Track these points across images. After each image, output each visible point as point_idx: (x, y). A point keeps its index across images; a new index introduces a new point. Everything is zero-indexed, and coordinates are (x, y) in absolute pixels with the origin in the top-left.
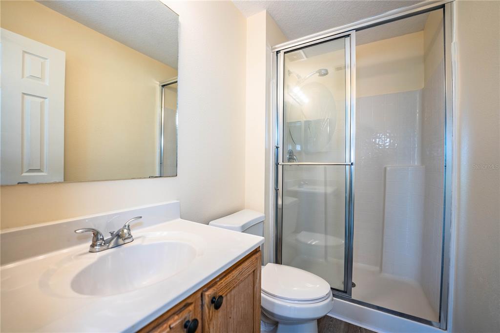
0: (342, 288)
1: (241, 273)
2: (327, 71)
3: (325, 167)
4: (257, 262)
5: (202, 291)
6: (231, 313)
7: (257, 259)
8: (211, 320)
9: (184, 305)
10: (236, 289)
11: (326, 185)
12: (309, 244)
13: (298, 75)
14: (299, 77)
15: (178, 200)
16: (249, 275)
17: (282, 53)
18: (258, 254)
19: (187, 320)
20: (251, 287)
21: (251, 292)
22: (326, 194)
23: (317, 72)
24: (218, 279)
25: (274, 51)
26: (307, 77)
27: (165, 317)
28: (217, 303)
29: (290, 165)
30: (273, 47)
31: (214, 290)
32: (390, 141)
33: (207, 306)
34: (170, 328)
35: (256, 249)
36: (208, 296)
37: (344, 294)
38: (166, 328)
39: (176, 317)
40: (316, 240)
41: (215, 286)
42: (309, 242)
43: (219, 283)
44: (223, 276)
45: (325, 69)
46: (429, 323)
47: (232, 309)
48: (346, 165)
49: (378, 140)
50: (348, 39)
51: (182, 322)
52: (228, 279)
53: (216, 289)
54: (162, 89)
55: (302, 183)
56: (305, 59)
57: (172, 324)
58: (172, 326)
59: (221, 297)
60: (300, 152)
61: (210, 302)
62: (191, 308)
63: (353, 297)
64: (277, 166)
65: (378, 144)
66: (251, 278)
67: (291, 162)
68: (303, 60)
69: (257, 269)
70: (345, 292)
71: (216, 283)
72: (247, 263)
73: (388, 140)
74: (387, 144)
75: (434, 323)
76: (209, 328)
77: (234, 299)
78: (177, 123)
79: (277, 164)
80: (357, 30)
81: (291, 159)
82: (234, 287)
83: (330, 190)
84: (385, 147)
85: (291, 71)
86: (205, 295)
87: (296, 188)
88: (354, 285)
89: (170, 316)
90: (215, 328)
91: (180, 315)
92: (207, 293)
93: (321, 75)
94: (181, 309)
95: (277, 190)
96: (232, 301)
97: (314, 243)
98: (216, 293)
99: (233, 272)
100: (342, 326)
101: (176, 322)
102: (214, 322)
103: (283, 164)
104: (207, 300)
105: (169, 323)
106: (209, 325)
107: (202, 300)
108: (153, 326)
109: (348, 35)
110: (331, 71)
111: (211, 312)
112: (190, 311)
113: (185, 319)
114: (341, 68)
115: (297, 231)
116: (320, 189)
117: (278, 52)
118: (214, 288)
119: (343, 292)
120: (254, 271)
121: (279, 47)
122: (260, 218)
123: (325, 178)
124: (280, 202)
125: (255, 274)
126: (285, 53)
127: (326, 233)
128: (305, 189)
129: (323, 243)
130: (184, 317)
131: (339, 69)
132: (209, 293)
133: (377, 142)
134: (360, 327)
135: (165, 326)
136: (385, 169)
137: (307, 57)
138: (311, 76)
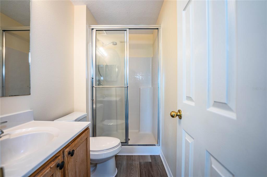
0: (124, 141)
1: (81, 139)
2: (116, 43)
3: (116, 89)
4: (88, 134)
5: (63, 150)
6: (77, 159)
7: (88, 132)
8: (68, 163)
9: (55, 157)
10: (79, 147)
11: (116, 97)
12: (109, 125)
13: (102, 43)
14: (103, 43)
15: (31, 109)
16: (84, 140)
17: (95, 30)
18: (88, 130)
19: (58, 163)
20: (85, 147)
21: (85, 149)
22: (116, 101)
23: (112, 43)
24: (70, 144)
25: (90, 28)
26: (107, 44)
27: (46, 164)
28: (71, 154)
29: (99, 87)
30: (90, 26)
31: (69, 148)
32: (142, 77)
33: (67, 156)
34: (51, 168)
35: (87, 128)
36: (67, 151)
37: (125, 144)
38: (48, 168)
39: (53, 163)
40: (112, 123)
41: (70, 147)
42: (109, 124)
43: (71, 145)
44: (72, 141)
45: (115, 42)
46: (154, 145)
47: (77, 157)
48: (125, 87)
49: (137, 76)
50: (125, 32)
51: (56, 164)
52: (75, 143)
53: (70, 148)
54: (3, 33)
55: (104, 96)
56: (106, 34)
57: (51, 166)
58: (51, 167)
59: (73, 151)
60: (103, 81)
61: (68, 154)
62: (59, 157)
63: (129, 144)
64: (93, 88)
65: (137, 78)
66: (85, 141)
67: (99, 86)
68: (104, 34)
69: (88, 137)
70: (126, 142)
71: (70, 145)
72: (83, 135)
73: (141, 77)
74: (141, 78)
75: (156, 145)
76: (68, 167)
77: (78, 152)
78: (30, 62)
79: (93, 87)
80: (129, 29)
81: (99, 84)
82: (78, 146)
83: (118, 99)
84: (140, 79)
85: (99, 39)
86: (65, 151)
87: (101, 99)
88: (129, 140)
89: (49, 163)
90: (70, 167)
91: (55, 161)
92: (66, 150)
93: (114, 45)
94: (54, 159)
95: (93, 100)
96: (77, 153)
97: (111, 124)
98: (70, 150)
99: (78, 139)
100: (125, 157)
101: (53, 165)
102: (70, 163)
103: (96, 87)
104: (66, 153)
105: (50, 165)
106: (67, 165)
107: (63, 154)
108: (41, 169)
109: (126, 30)
110: (118, 43)
111: (68, 159)
112: (59, 159)
113: (57, 163)
114: (123, 42)
115: (103, 120)
116: (114, 99)
117: (92, 29)
118: (69, 147)
119: (125, 143)
120: (86, 138)
121: (93, 26)
122: (84, 115)
123: (116, 93)
124: (94, 106)
125: (87, 140)
126: (96, 30)
127: (117, 119)
128: (106, 99)
129: (115, 124)
130: (56, 162)
131: (121, 42)
132: (67, 150)
133: (137, 77)
134: (132, 155)
135: (48, 167)
136: (140, 88)
137: (107, 34)
138: (109, 44)
